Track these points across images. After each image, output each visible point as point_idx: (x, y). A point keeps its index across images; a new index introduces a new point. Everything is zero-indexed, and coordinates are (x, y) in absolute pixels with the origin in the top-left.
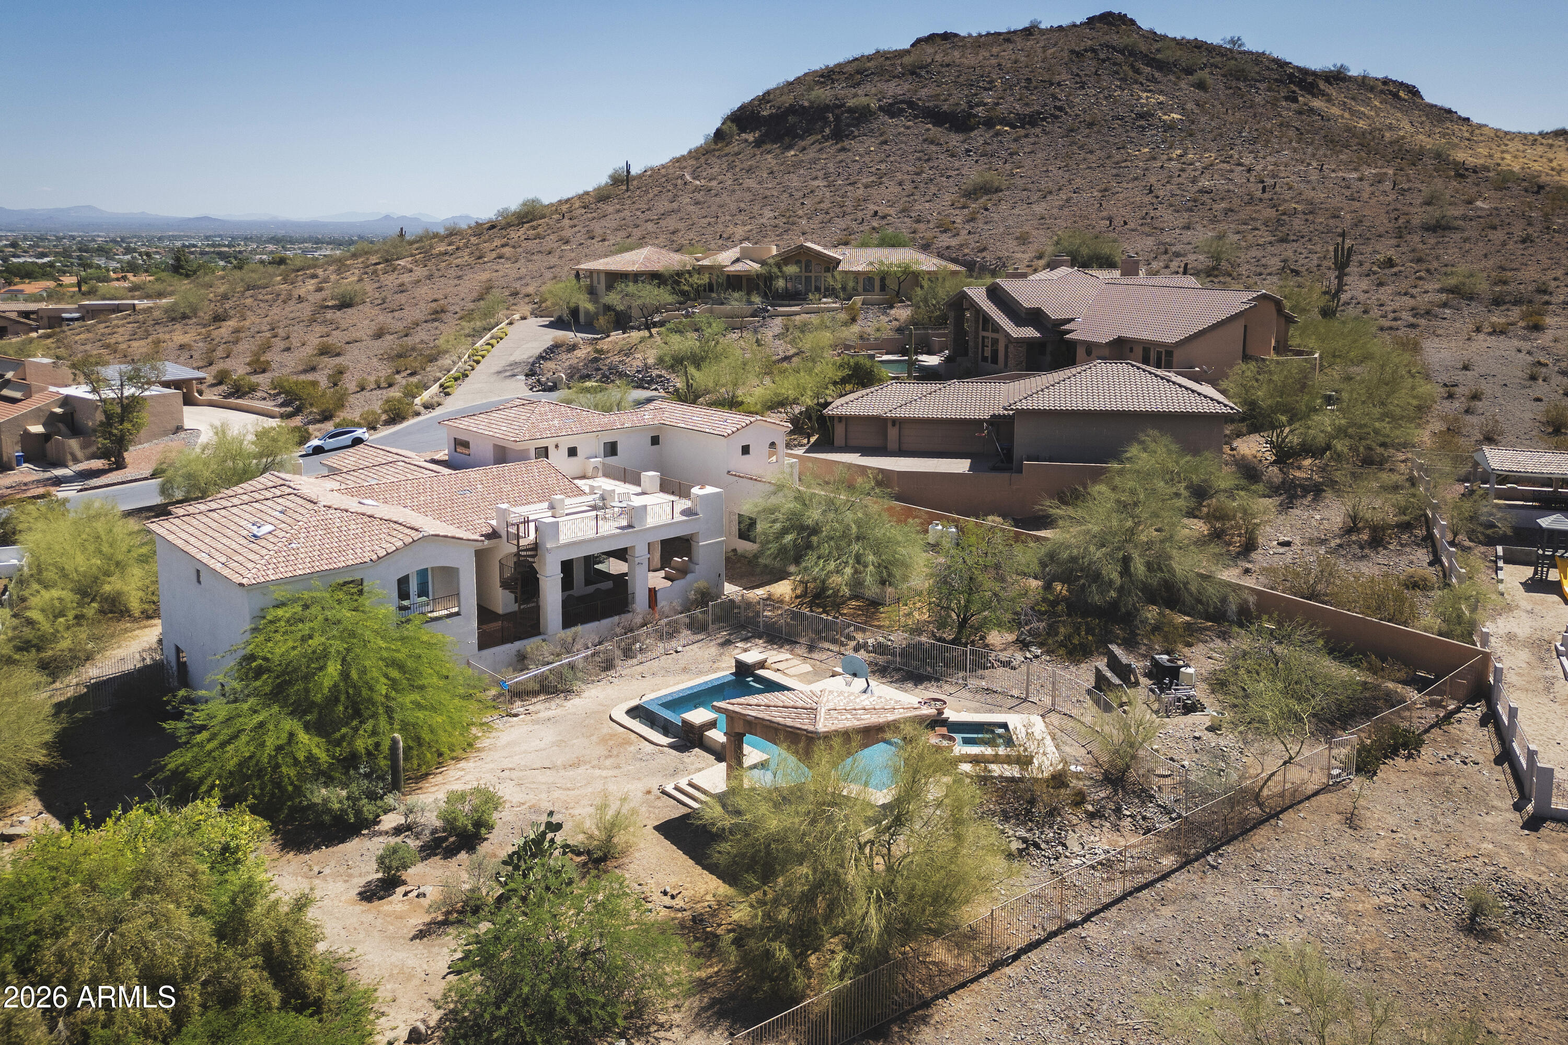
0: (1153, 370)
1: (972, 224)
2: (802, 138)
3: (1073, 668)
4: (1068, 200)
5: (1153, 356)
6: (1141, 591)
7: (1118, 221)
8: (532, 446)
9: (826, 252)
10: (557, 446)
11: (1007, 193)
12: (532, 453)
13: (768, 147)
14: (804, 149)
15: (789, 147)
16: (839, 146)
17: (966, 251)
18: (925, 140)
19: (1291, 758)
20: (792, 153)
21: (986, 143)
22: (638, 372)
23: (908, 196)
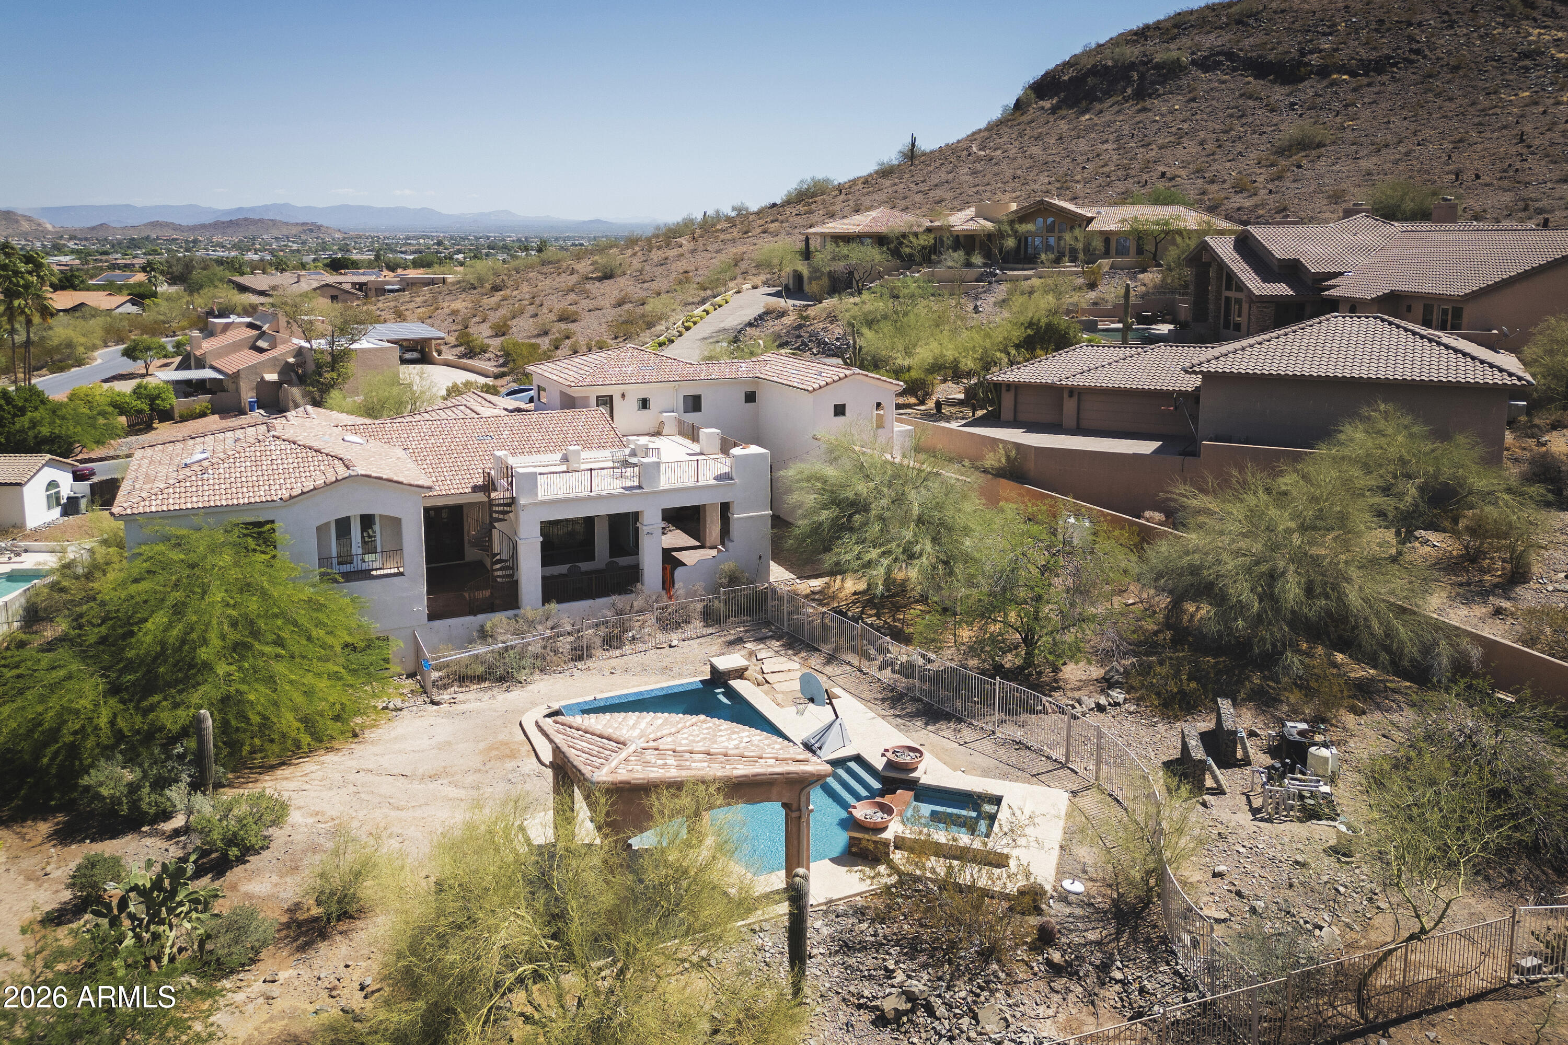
0: (1418, 328)
1: (1276, 183)
2: (1101, 101)
3: (1161, 728)
4: (1407, 154)
5: (1436, 316)
6: (1288, 624)
7: (1468, 176)
8: (593, 393)
9: (1079, 211)
10: (623, 396)
11: (1332, 148)
12: (593, 401)
13: (1063, 112)
14: (1101, 112)
15: (1083, 113)
16: (1139, 106)
17: (1261, 212)
18: (1241, 95)
19: (1423, 931)
20: (1087, 117)
21: (1317, 95)
22: (838, 339)
23: (1208, 156)
